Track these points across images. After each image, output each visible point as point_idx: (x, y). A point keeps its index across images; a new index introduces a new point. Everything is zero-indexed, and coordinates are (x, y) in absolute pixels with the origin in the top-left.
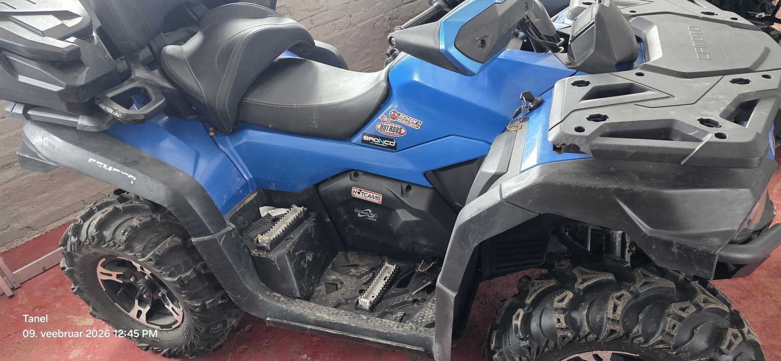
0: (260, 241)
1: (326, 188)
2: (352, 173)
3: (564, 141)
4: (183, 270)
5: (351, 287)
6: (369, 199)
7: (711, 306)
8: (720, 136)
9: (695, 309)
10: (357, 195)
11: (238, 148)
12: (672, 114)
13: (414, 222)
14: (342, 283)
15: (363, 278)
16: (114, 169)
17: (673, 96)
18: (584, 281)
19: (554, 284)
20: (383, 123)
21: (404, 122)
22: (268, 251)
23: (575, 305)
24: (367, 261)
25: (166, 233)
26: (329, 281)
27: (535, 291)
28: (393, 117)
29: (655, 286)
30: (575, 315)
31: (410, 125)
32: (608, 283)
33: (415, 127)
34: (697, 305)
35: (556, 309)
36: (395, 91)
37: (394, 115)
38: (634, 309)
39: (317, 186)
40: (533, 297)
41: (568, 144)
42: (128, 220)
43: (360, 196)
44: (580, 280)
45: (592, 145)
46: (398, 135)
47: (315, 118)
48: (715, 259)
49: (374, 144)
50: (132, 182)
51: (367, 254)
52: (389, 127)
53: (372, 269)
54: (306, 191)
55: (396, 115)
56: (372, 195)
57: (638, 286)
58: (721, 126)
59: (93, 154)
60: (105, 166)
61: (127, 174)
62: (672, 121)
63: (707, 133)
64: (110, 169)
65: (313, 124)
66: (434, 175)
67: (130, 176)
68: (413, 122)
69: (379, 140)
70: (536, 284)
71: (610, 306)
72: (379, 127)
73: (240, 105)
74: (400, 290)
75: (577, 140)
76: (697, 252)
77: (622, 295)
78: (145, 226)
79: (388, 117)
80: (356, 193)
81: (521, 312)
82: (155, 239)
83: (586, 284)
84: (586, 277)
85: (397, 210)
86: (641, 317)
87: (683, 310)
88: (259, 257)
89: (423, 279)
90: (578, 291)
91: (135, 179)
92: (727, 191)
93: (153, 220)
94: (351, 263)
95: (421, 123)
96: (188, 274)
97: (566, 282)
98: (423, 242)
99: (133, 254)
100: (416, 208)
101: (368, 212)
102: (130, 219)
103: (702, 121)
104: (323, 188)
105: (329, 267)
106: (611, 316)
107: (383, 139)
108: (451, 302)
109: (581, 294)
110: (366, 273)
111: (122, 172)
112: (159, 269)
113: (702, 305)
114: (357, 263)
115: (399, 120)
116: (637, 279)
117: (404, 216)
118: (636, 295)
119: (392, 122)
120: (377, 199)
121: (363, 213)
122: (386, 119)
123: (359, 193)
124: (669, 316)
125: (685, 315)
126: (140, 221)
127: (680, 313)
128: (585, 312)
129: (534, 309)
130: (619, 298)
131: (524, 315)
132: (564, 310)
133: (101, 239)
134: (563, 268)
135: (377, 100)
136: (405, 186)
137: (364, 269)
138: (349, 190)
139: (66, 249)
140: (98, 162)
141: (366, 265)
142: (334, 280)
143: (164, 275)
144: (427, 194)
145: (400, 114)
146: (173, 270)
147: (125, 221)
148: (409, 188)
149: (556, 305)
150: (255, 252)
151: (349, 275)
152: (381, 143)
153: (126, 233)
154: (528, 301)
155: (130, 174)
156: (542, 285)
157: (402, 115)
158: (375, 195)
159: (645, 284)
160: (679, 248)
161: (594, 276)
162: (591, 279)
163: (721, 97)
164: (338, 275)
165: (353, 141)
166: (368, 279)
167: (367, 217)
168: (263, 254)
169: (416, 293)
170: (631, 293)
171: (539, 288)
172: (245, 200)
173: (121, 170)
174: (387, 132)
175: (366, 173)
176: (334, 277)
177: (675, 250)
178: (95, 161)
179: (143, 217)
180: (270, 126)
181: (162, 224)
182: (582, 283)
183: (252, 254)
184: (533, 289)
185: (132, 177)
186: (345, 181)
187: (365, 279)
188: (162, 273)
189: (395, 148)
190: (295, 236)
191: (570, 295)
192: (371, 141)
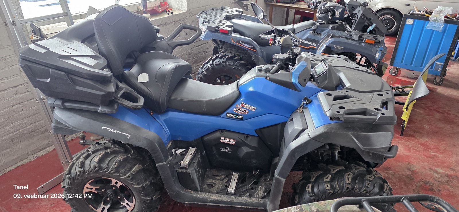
0: (182, 164)
1: (208, 138)
2: (221, 131)
3: (335, 116)
4: (143, 181)
5: (220, 185)
6: (229, 143)
7: (378, 176)
8: (383, 114)
9: (374, 177)
10: (223, 141)
11: (165, 121)
12: (365, 106)
13: (251, 152)
14: (215, 183)
15: (224, 181)
16: (118, 132)
17: (362, 100)
18: (334, 170)
19: (322, 172)
20: (237, 108)
21: (247, 108)
22: (186, 169)
23: (332, 180)
24: (223, 173)
25: (134, 163)
26: (208, 183)
27: (314, 176)
28: (242, 106)
29: (359, 170)
30: (332, 183)
31: (250, 109)
32: (343, 170)
33: (253, 110)
34: (374, 176)
35: (325, 182)
36: (243, 95)
37: (243, 105)
38: (354, 179)
39: (202, 138)
40: (314, 179)
41: (336, 117)
42: (114, 157)
43: (225, 141)
44: (332, 170)
45: (344, 118)
46: (244, 113)
47: (205, 106)
48: (384, 157)
49: (232, 118)
50: (128, 138)
51: (221, 169)
52: (240, 110)
53: (227, 176)
54: (197, 140)
55: (244, 105)
56: (230, 140)
57: (354, 170)
58: (382, 111)
59: (105, 125)
60: (112, 130)
61: (125, 134)
62: (366, 109)
63: (379, 113)
64: (115, 131)
65: (204, 109)
66: (260, 131)
67: (127, 135)
68: (252, 108)
69: (235, 116)
70: (313, 174)
71: (346, 178)
72: (235, 110)
73: (169, 100)
74: (243, 184)
75: (339, 115)
76: (378, 154)
77: (349, 174)
78: (125, 160)
79: (240, 106)
80: (223, 140)
81: (310, 185)
82: (130, 167)
83: (335, 171)
84: (334, 168)
85: (242, 147)
86: (357, 182)
87: (370, 177)
88: (182, 172)
89: (251, 179)
90: (332, 174)
91: (130, 136)
92: (385, 133)
93: (128, 157)
94: (215, 175)
95: (255, 108)
96: (147, 183)
97: (327, 172)
98: (254, 161)
99: (118, 175)
100: (253, 145)
101: (227, 149)
102: (115, 157)
103: (375, 109)
104: (206, 138)
105: (206, 177)
106: (347, 182)
107: (237, 115)
108: (283, 183)
109: (334, 175)
110: (224, 178)
111: (122, 133)
112: (132, 181)
113: (375, 175)
114: (218, 174)
115: (245, 107)
116: (352, 168)
117: (245, 150)
118: (354, 174)
119: (242, 108)
120: (232, 142)
121: (224, 149)
122: (239, 106)
123: (224, 140)
124: (366, 180)
125: (372, 179)
126: (122, 157)
127: (370, 179)
128: (337, 182)
129: (315, 183)
130: (348, 175)
131: (311, 186)
132: (328, 182)
133: (100, 168)
134: (323, 166)
135: (235, 98)
136: (246, 136)
137: (223, 177)
138: (219, 139)
139: (71, 176)
140: (108, 129)
141: (223, 174)
142: (210, 182)
143: (134, 185)
144: (256, 139)
145: (245, 105)
146: (139, 182)
147: (112, 158)
148: (247, 137)
149: (325, 180)
150: (179, 170)
151: (216, 180)
152: (236, 117)
153: (117, 164)
154: (312, 180)
155: (127, 134)
156: (316, 174)
157: (246, 105)
158: (232, 141)
159: (356, 169)
160: (372, 154)
161: (337, 168)
162: (336, 169)
163: (377, 100)
164: (211, 180)
165: (221, 116)
166: (227, 180)
167: (226, 151)
168: (184, 171)
169: (251, 185)
170: (352, 173)
171: (316, 175)
172: (168, 145)
173: (122, 132)
174: (239, 112)
175: (227, 131)
176: (210, 181)
177: (371, 154)
178: (106, 128)
179: (123, 156)
180: (183, 110)
181: (132, 159)
182: (333, 171)
183: (177, 171)
184: (313, 175)
185: (129, 135)
186: (217, 134)
187: (225, 181)
188: (133, 183)
189: (242, 119)
190: (196, 161)
191: (330, 176)
192: (231, 116)
